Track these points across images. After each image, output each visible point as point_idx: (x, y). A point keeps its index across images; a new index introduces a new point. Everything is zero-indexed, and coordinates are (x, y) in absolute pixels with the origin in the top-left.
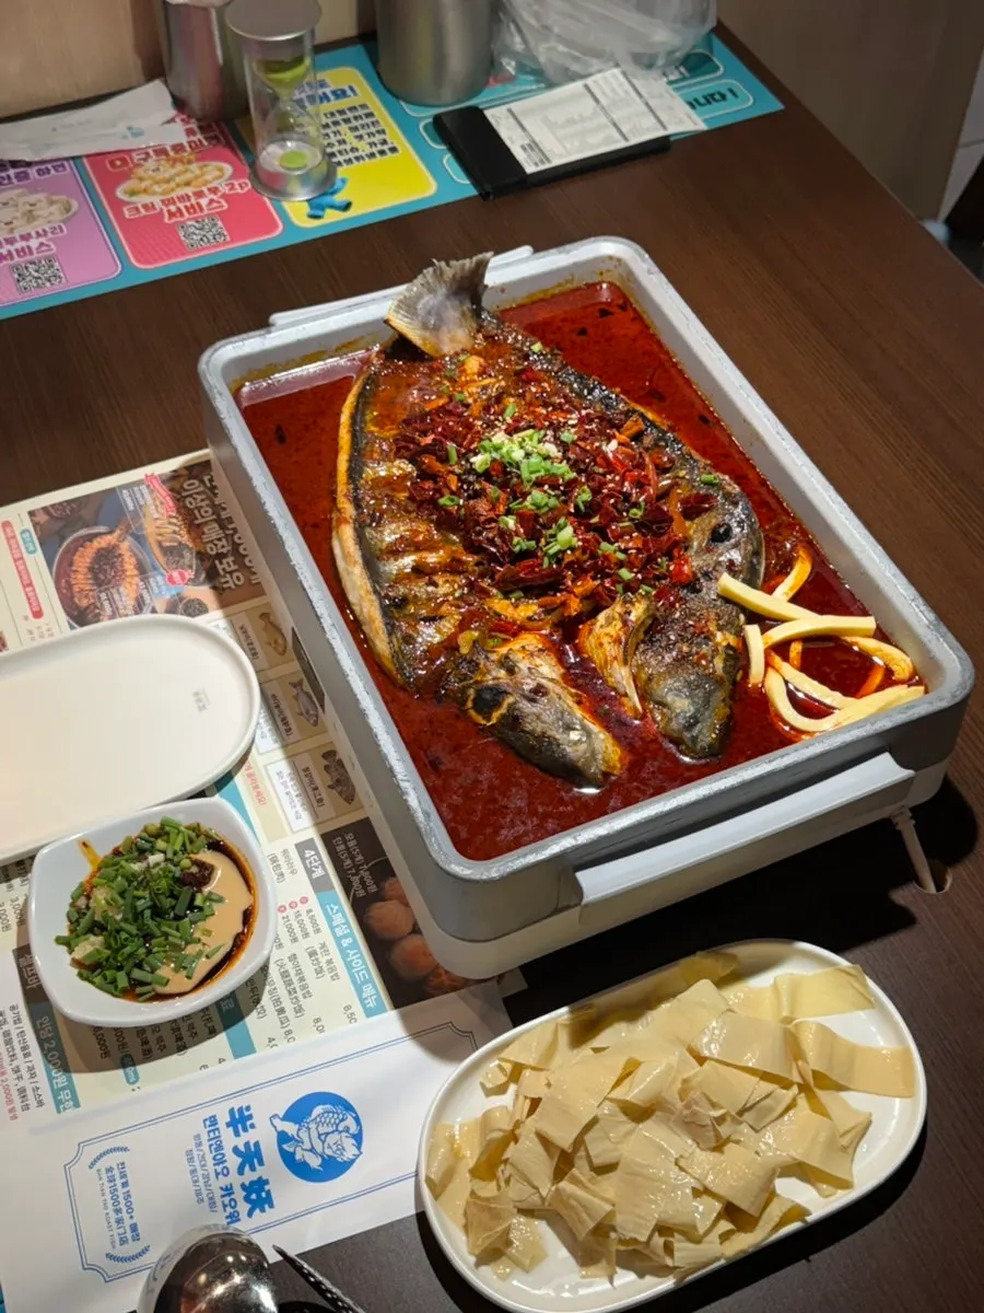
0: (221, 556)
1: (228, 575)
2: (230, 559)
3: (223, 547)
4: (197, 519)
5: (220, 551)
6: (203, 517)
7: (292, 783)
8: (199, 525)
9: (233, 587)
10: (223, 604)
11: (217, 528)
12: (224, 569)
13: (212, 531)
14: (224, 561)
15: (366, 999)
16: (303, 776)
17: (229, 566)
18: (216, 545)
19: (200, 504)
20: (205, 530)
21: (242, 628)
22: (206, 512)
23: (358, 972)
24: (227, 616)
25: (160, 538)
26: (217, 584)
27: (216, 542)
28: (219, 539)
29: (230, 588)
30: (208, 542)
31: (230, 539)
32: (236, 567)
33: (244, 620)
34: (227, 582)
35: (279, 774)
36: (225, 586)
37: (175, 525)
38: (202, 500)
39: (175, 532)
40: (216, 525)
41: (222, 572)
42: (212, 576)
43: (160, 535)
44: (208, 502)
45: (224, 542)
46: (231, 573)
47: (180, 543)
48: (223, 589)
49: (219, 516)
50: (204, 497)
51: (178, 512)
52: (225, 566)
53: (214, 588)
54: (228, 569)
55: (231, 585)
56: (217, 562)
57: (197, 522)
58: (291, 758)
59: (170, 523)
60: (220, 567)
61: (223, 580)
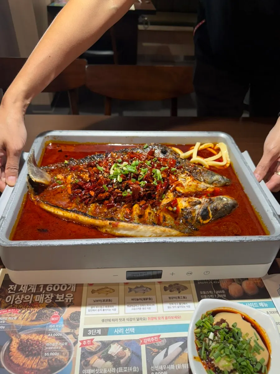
0: (54, 298)
1: (65, 299)
2: (58, 296)
3: (50, 296)
4: (29, 302)
5: (51, 298)
6: (29, 299)
7: (174, 304)
8: (32, 302)
9: (73, 299)
10: (80, 305)
11: (39, 296)
12: (61, 299)
13: (40, 298)
14: (57, 298)
15: (264, 306)
16: (171, 300)
17: (61, 297)
18: (47, 299)
19: (22, 299)
20: (36, 300)
21: (95, 301)
22: (27, 297)
23: (254, 306)
24: (86, 305)
25: (29, 320)
26: (68, 304)
27: (45, 298)
28: (45, 297)
29: (72, 300)
30: (44, 301)
31: (47, 293)
32: (63, 295)
33: (90, 300)
34: (69, 300)
35: (169, 307)
36: (70, 301)
37: (26, 311)
38: (20, 297)
39: (30, 313)
40: (37, 296)
41: (63, 301)
42: (62, 305)
43: (27, 319)
44: (23, 295)
45: (48, 296)
46: (64, 297)
47: (37, 312)
48: (71, 302)
49: (33, 293)
50: (19, 296)
51: (20, 308)
52: (60, 298)
53: (69, 306)
54: (63, 298)
55: (70, 299)
56: (56, 301)
57: (30, 302)
58: (162, 302)
59: (24, 313)
60: (60, 300)
61: (67, 301)
